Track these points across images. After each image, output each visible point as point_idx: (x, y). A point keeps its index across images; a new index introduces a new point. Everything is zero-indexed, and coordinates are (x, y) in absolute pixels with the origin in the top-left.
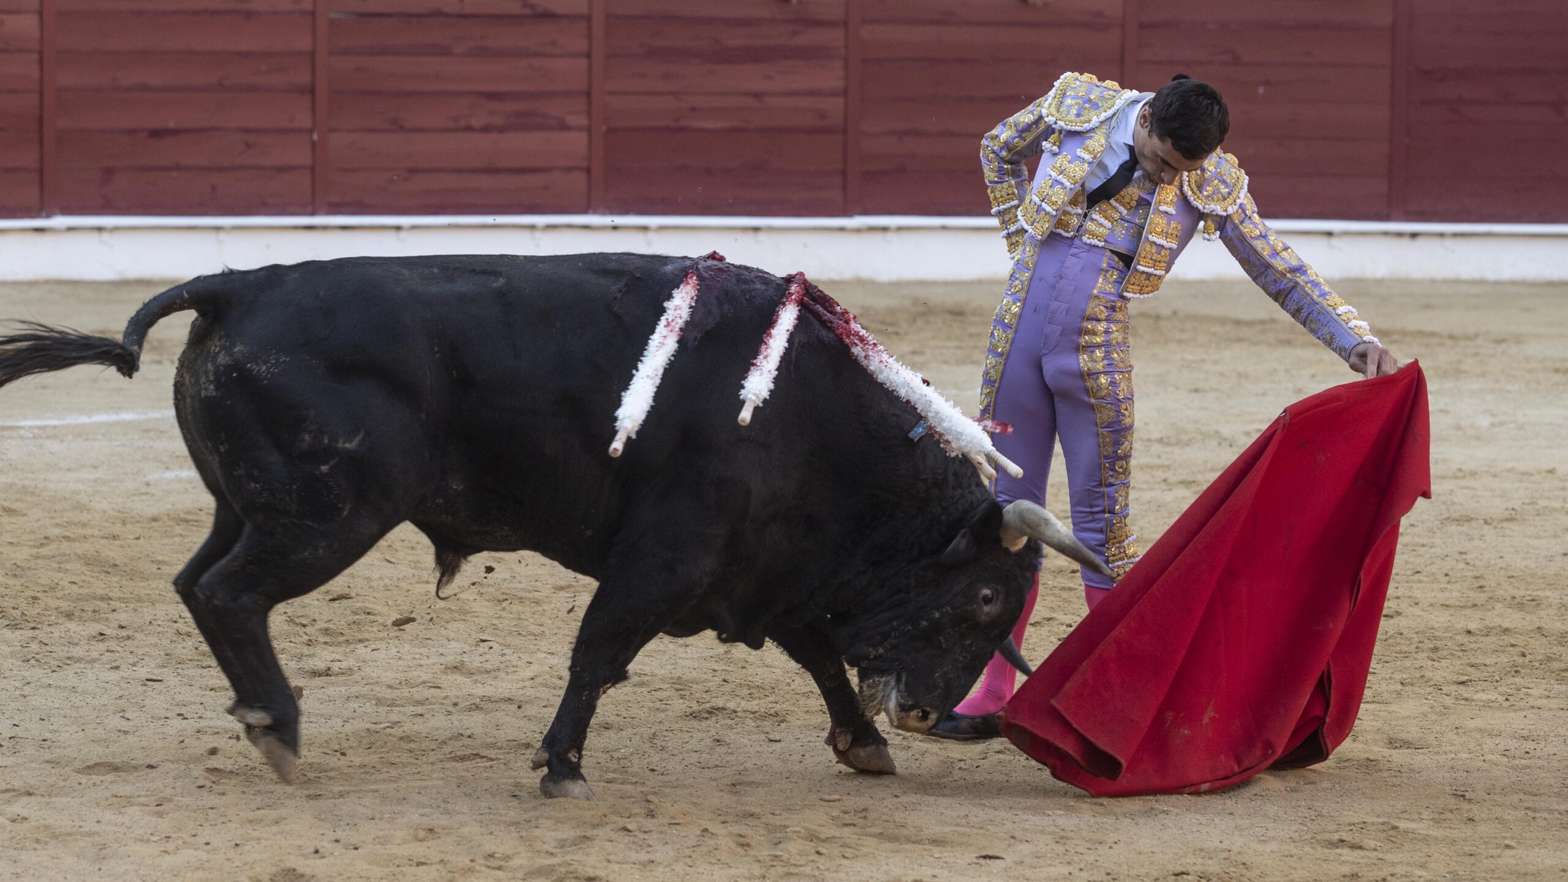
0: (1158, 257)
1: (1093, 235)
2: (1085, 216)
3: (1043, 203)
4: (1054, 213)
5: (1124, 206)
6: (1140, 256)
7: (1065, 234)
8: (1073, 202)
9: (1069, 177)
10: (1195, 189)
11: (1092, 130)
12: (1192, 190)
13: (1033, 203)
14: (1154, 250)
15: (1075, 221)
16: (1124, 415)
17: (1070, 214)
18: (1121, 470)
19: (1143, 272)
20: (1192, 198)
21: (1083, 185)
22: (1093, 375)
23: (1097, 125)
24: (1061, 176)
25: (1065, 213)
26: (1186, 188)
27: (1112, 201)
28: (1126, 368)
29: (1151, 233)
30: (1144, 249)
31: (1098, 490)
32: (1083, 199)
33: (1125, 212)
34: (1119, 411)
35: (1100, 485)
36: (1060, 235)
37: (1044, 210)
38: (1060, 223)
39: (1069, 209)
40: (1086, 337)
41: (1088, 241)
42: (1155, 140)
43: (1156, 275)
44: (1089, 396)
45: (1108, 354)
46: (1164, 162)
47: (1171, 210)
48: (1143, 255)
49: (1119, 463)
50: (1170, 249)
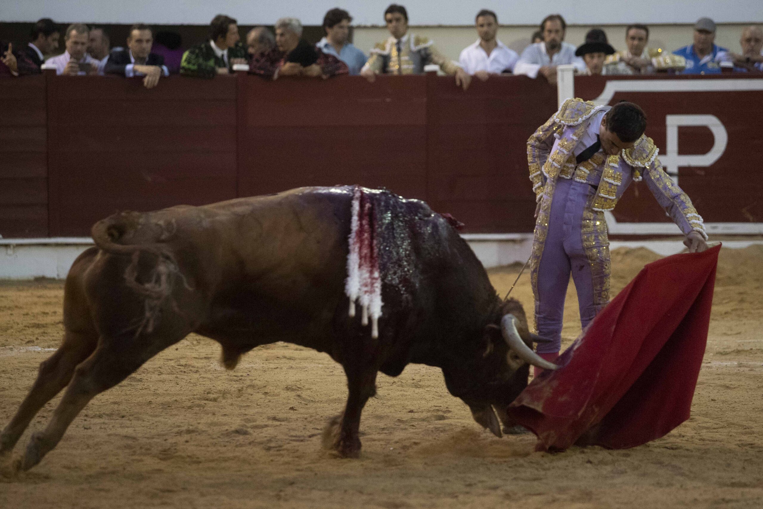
0: (611, 190)
1: (581, 177)
2: (576, 167)
3: (554, 162)
4: (559, 167)
5: (596, 163)
6: (600, 188)
7: (566, 178)
8: (569, 161)
9: (566, 148)
10: (629, 155)
11: (579, 125)
12: (627, 156)
13: (549, 163)
14: (608, 185)
15: (571, 171)
16: (605, 269)
17: (568, 167)
18: (604, 296)
19: (603, 197)
20: (626, 159)
21: (573, 153)
22: (590, 248)
23: (581, 122)
24: (562, 148)
25: (564, 166)
26: (623, 154)
27: (590, 161)
28: (606, 244)
29: (605, 177)
30: (602, 185)
31: (592, 307)
32: (574, 160)
33: (595, 165)
34: (603, 267)
35: (594, 304)
36: (563, 178)
37: (554, 166)
38: (562, 171)
39: (567, 165)
40: (585, 229)
41: (578, 180)
42: (608, 132)
43: (610, 199)
44: (588, 259)
45: (597, 237)
46: (613, 143)
47: (616, 165)
48: (601, 188)
49: (603, 293)
50: (617, 185)
